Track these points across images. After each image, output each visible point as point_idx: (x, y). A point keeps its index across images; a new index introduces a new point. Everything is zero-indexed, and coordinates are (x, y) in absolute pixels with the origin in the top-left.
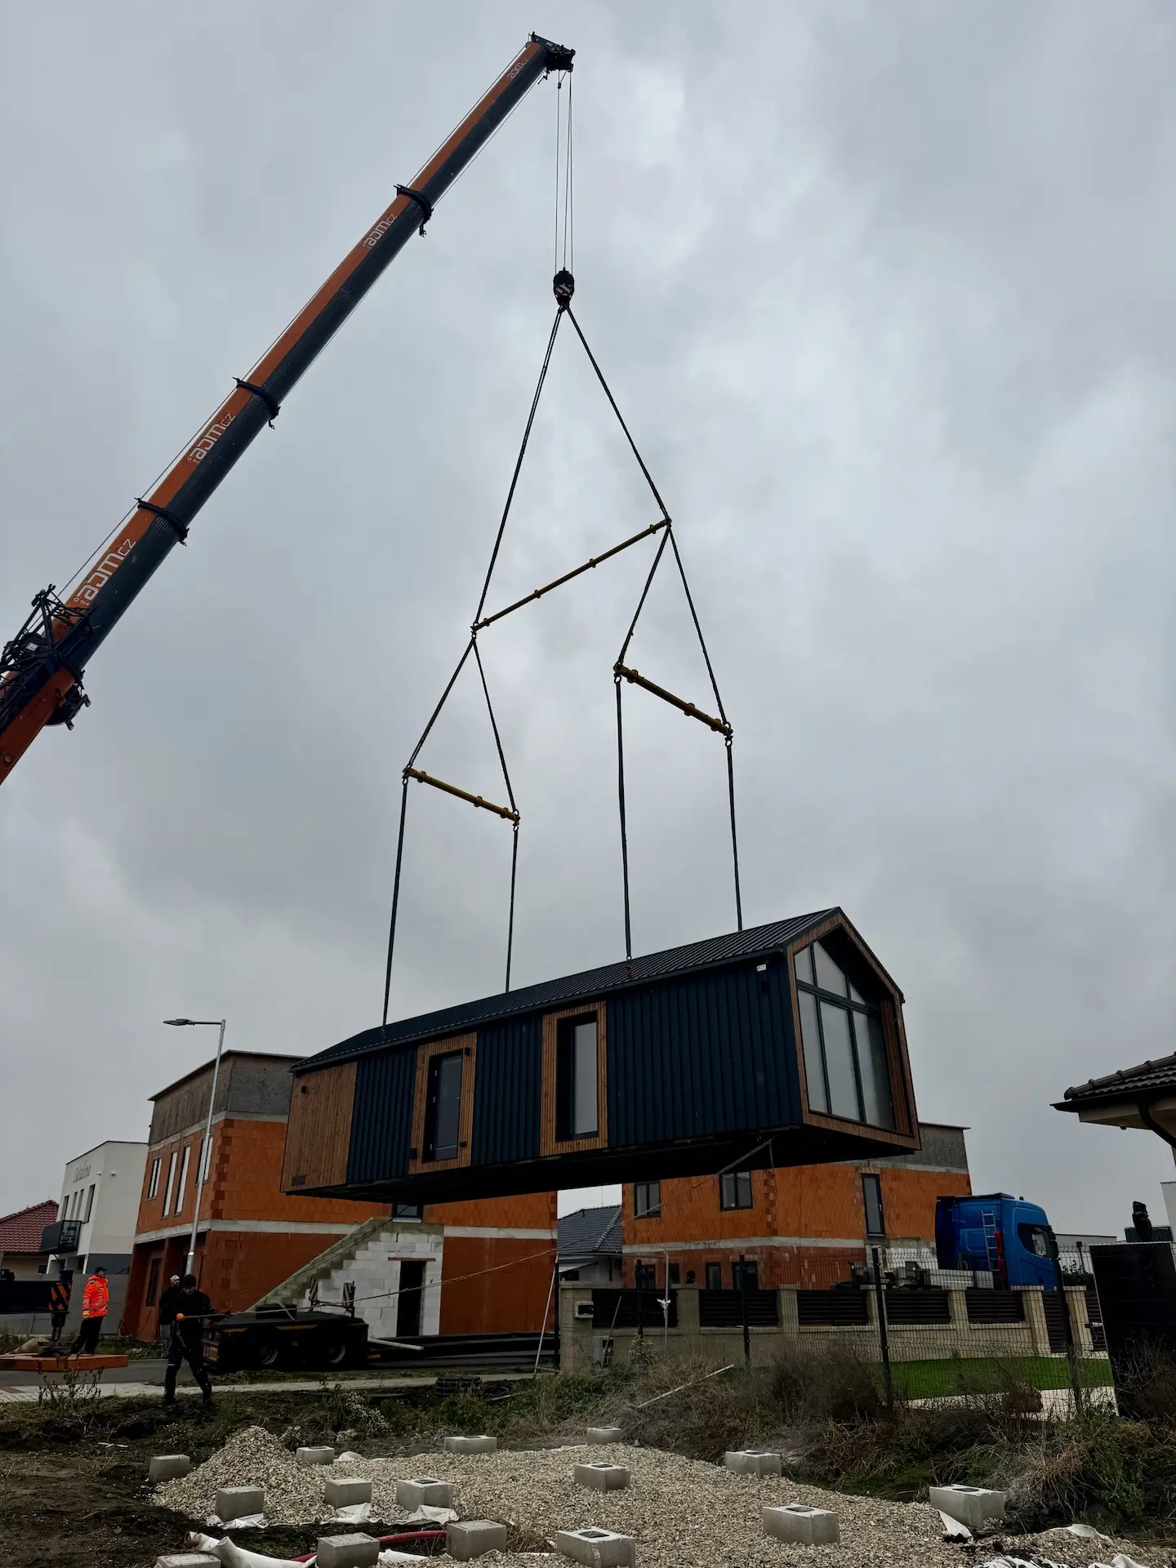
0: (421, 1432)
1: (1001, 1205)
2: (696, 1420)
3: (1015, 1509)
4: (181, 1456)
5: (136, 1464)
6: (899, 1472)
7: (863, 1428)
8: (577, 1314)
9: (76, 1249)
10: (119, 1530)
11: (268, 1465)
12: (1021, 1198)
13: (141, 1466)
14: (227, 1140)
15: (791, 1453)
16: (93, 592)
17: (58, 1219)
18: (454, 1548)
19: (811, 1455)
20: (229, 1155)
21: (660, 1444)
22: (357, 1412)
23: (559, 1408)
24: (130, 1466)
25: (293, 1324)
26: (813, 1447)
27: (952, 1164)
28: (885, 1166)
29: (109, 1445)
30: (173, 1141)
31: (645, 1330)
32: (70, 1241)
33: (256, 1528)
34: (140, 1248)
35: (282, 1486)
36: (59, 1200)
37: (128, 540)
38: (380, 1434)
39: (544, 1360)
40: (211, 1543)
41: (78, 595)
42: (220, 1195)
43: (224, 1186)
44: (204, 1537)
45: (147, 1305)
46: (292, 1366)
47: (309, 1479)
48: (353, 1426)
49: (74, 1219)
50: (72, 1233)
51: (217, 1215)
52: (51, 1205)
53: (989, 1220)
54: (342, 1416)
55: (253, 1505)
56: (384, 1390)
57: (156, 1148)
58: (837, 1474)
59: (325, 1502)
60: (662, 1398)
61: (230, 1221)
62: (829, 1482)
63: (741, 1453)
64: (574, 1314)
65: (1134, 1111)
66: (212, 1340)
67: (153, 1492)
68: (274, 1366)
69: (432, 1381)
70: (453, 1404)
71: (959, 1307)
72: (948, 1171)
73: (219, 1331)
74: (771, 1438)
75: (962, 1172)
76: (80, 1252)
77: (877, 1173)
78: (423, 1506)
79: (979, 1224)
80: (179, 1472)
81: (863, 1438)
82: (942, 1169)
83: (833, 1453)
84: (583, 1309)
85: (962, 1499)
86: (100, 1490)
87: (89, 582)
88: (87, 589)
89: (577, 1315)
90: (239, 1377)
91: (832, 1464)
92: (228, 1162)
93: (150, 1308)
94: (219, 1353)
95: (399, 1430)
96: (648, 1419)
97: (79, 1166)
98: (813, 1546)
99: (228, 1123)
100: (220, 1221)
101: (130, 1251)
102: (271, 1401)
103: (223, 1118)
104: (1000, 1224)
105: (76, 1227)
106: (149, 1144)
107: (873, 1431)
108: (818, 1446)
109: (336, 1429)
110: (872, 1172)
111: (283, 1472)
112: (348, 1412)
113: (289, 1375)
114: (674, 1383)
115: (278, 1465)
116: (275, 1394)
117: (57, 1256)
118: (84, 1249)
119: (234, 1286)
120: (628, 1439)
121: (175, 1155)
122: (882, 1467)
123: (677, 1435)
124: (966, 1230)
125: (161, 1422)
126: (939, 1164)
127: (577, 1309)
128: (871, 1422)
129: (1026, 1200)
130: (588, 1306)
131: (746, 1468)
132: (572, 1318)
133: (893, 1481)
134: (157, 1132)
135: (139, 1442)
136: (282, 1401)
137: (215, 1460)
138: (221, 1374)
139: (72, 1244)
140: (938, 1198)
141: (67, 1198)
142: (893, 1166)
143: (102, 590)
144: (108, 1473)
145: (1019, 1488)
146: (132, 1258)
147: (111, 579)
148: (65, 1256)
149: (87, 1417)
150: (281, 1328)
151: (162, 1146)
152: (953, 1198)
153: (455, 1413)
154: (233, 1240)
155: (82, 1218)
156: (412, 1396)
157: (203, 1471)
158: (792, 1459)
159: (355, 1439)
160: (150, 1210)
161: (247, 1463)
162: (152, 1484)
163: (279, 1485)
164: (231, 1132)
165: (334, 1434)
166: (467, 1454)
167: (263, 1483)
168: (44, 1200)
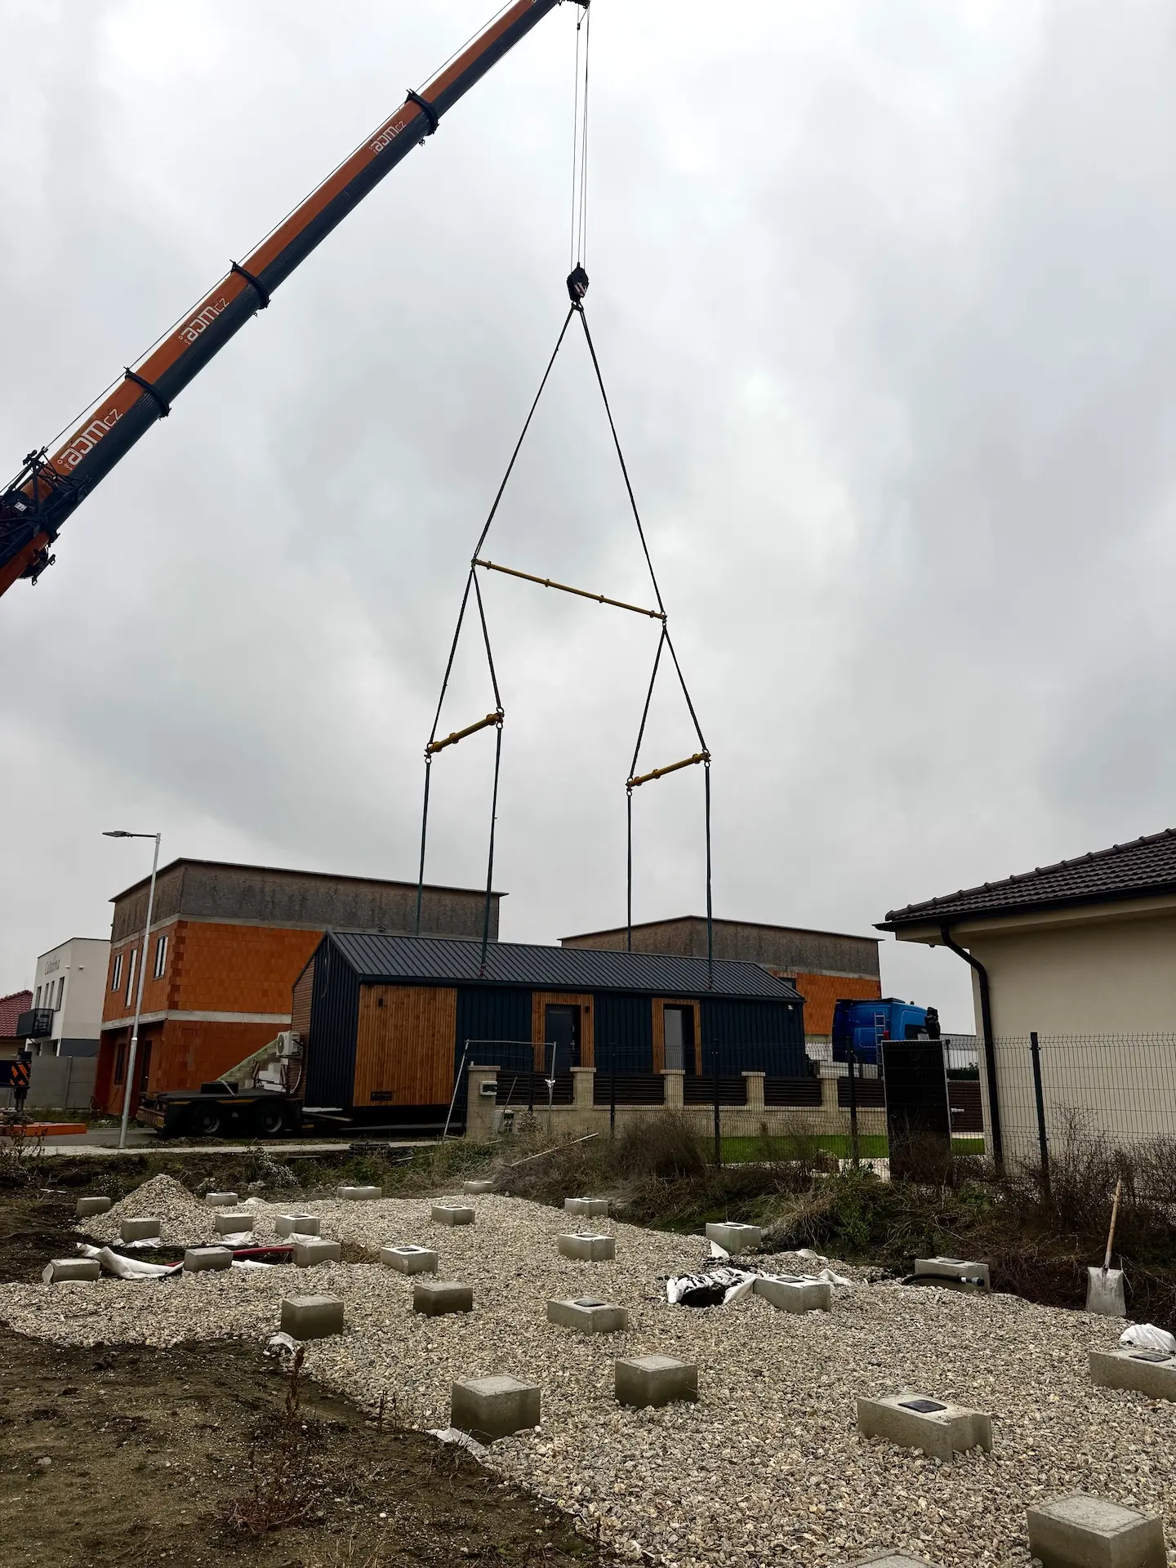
0: (324, 1185)
1: (891, 1008)
2: (555, 1175)
3: (771, 1240)
4: (105, 1198)
5: (66, 1204)
6: (700, 1214)
7: (681, 1182)
8: (481, 1091)
9: (50, 1034)
10: (31, 1245)
11: (169, 1203)
12: (912, 1003)
13: (70, 1206)
14: (180, 940)
15: (619, 1200)
16: (76, 458)
17: (33, 1007)
18: (299, 1260)
19: (635, 1202)
20: (183, 954)
21: (525, 1195)
22: (269, 1168)
23: (450, 1167)
24: (61, 1206)
25: (232, 1098)
26: (636, 1196)
27: (865, 971)
28: (801, 972)
29: (50, 1191)
30: (133, 939)
31: (535, 1107)
32: (44, 1027)
33: (152, 1248)
34: (104, 1033)
35: (180, 1219)
36: (32, 989)
37: (115, 410)
38: (287, 1185)
39: (451, 1131)
40: (94, 1251)
41: (62, 457)
42: (175, 988)
43: (178, 981)
44: (89, 1246)
45: (115, 1083)
46: (230, 1133)
47: (204, 1214)
48: (263, 1179)
49: (47, 1008)
50: (45, 1020)
51: (173, 1006)
52: (27, 994)
53: (880, 1021)
54: (255, 1171)
55: (152, 1230)
56: (304, 1153)
57: (118, 945)
58: (653, 1216)
59: (215, 1231)
60: (532, 1159)
61: (186, 1012)
62: (646, 1222)
63: (576, 1200)
64: (479, 1092)
65: (937, 933)
66: (160, 1110)
67: (76, 1224)
68: (214, 1134)
69: (346, 1147)
70: (359, 1163)
71: (830, 1092)
72: (861, 978)
73: (166, 1103)
74: (607, 1189)
75: (874, 978)
76: (54, 1037)
77: (793, 977)
78: (293, 1234)
79: (871, 1024)
80: (101, 1209)
81: (679, 1189)
82: (856, 976)
83: (651, 1200)
84: (487, 1088)
85: (728, 1231)
86: (29, 1221)
87: (73, 446)
88: (71, 453)
89: (482, 1093)
90: (181, 1142)
91: (649, 1208)
92: (182, 960)
93: (117, 1086)
94: (165, 1121)
95: (304, 1184)
96: (517, 1175)
97: (49, 960)
98: (590, 1262)
99: (181, 924)
100: (178, 1011)
101: (98, 1036)
102: (201, 1160)
103: (176, 920)
104: (889, 1025)
105: (49, 1015)
106: (112, 941)
107: (688, 1184)
108: (640, 1195)
109: (249, 1181)
110: (789, 977)
111: (182, 1208)
112: (261, 1169)
113: (226, 1141)
114: (543, 1147)
115: (182, 1204)
116: (207, 1154)
117: (33, 1040)
118: (57, 1034)
119: (191, 1067)
120: (501, 1191)
121: (135, 952)
122: (690, 1210)
123: (538, 1187)
124: (860, 1029)
125: (97, 1174)
126: (854, 971)
127: (482, 1087)
128: (688, 1177)
129: (916, 1005)
130: (492, 1085)
131: (579, 1211)
132: (477, 1094)
133: (693, 1221)
134: (118, 931)
135: (76, 1189)
136: (210, 1160)
137: (127, 1200)
138: (165, 1140)
139: (46, 1029)
140: (838, 1000)
141: (40, 988)
142: (810, 971)
143: (85, 457)
144: (40, 1208)
145: (780, 1224)
146: (100, 1043)
147: (96, 447)
148: (41, 1040)
149: (31, 1170)
150: (222, 1102)
151: (123, 944)
152: (851, 1001)
153: (360, 1171)
154: (189, 1028)
155: (53, 1007)
156: (329, 1158)
157: (117, 1207)
158: (619, 1204)
159: (263, 1188)
160: (115, 1002)
161: (152, 1201)
162: (79, 1218)
163: (177, 1218)
164: (184, 933)
165: (247, 1184)
166: (355, 1200)
167: (164, 1216)
168: (21, 990)
